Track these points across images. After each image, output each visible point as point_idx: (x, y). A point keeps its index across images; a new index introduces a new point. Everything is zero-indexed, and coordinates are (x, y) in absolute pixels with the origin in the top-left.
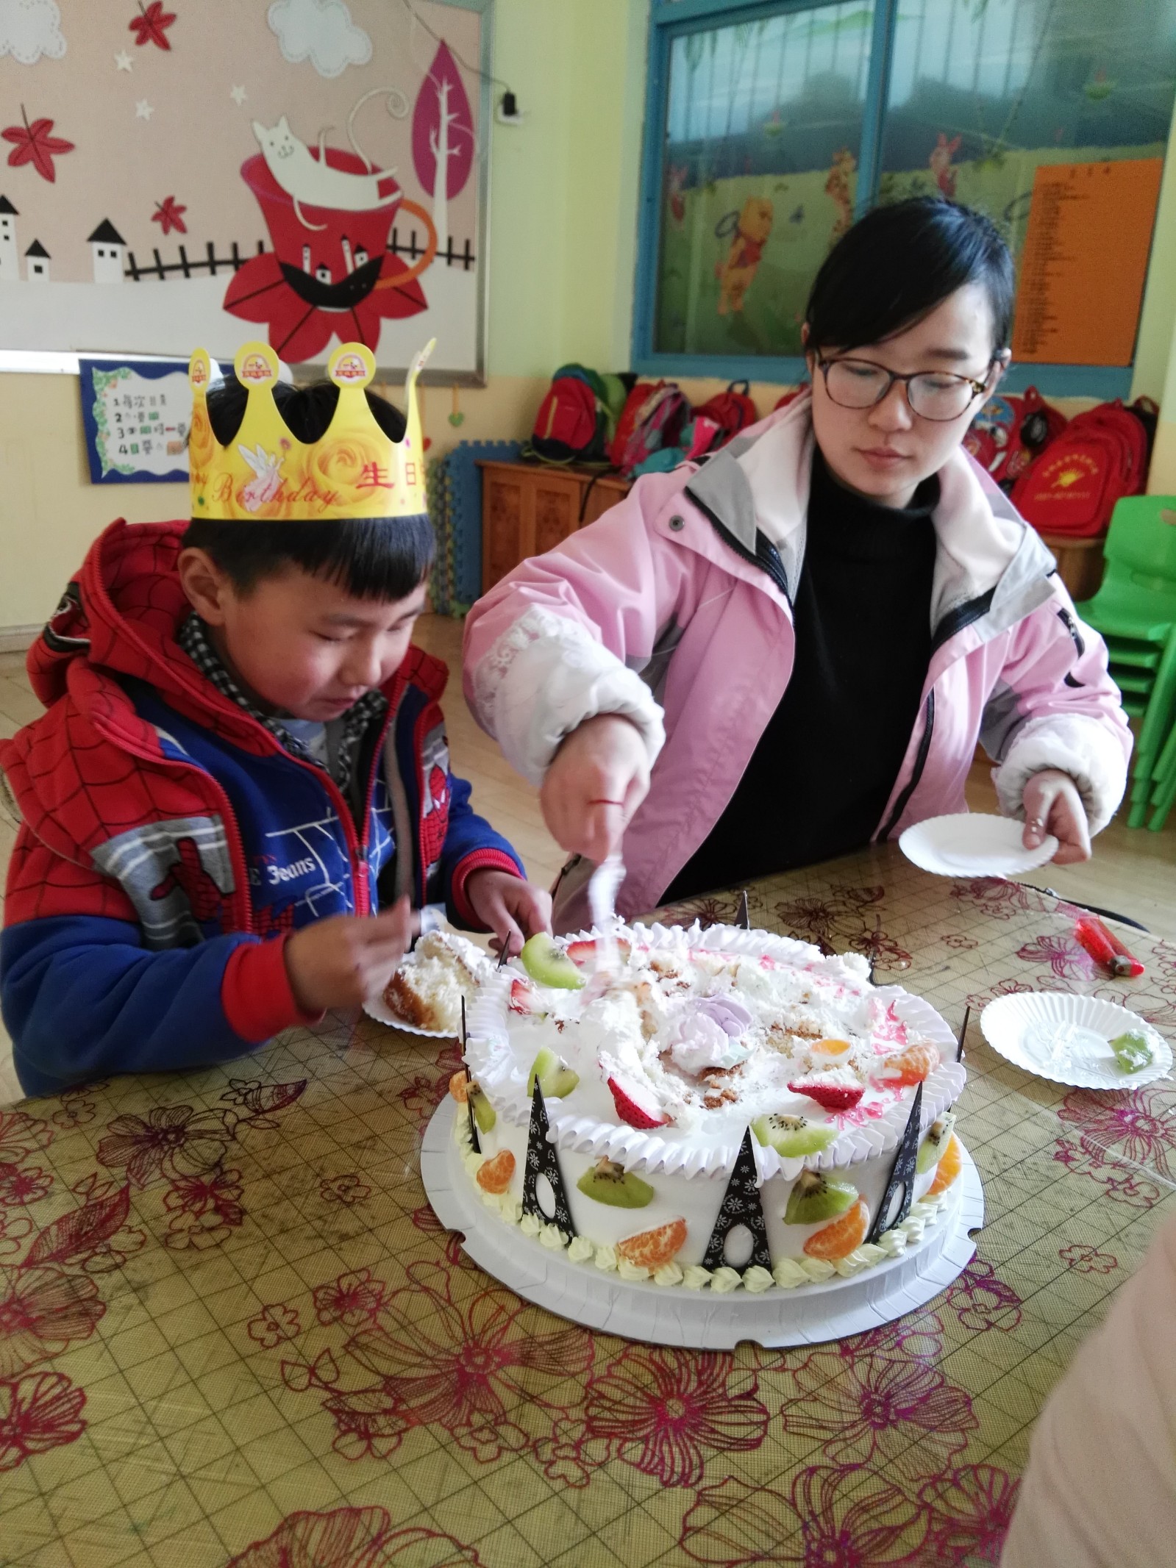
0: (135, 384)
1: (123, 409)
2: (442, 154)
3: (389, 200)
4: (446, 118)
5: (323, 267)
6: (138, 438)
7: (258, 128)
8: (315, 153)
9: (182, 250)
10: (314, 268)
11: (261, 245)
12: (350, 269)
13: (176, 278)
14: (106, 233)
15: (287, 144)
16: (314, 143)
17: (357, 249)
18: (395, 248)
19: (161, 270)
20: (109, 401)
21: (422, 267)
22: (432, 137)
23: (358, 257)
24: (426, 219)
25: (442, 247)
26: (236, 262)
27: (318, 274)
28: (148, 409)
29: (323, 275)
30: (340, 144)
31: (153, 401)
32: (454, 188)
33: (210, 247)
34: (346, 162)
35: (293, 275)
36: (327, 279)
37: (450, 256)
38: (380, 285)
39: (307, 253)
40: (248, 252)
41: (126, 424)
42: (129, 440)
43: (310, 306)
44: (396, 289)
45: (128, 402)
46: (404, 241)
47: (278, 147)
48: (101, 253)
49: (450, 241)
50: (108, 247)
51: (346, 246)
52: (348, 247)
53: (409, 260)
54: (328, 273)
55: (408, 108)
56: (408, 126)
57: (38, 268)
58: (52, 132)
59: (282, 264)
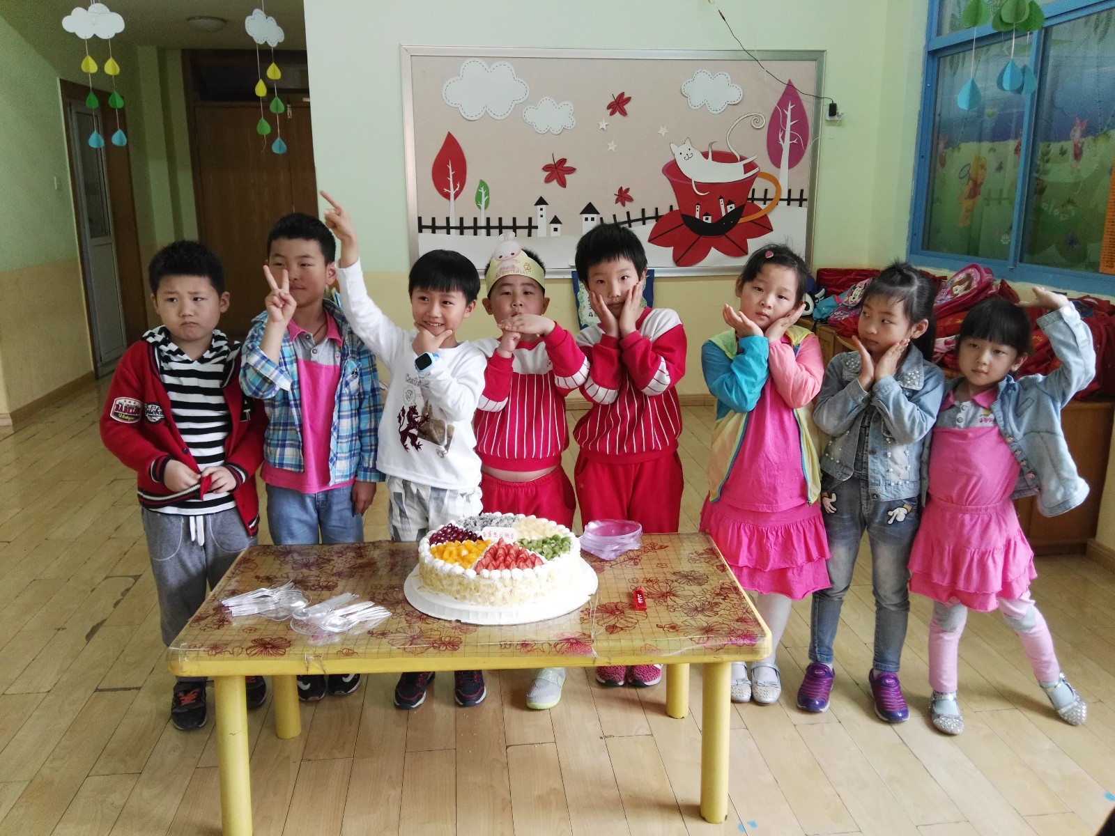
2: (786, 145)
3: (750, 174)
4: (789, 123)
5: (707, 214)
7: (673, 146)
8: (705, 155)
9: (628, 213)
10: (701, 216)
11: (671, 207)
12: (724, 214)
14: (589, 209)
15: (691, 152)
16: (705, 150)
17: (729, 203)
18: (753, 199)
21: (771, 208)
22: (780, 135)
23: (728, 207)
24: (776, 182)
25: (785, 196)
26: (657, 217)
27: (704, 220)
29: (707, 219)
30: (720, 147)
32: (793, 162)
33: (643, 210)
34: (723, 157)
35: (689, 220)
36: (709, 221)
37: (789, 200)
38: (741, 220)
39: (698, 208)
40: (664, 211)
43: (698, 236)
44: (751, 221)
46: (759, 194)
47: (684, 155)
48: (586, 219)
49: (790, 191)
50: (589, 216)
52: (723, 202)
53: (760, 204)
54: (710, 218)
55: (765, 122)
56: (765, 131)
57: (556, 230)
58: (567, 165)
59: (683, 215)
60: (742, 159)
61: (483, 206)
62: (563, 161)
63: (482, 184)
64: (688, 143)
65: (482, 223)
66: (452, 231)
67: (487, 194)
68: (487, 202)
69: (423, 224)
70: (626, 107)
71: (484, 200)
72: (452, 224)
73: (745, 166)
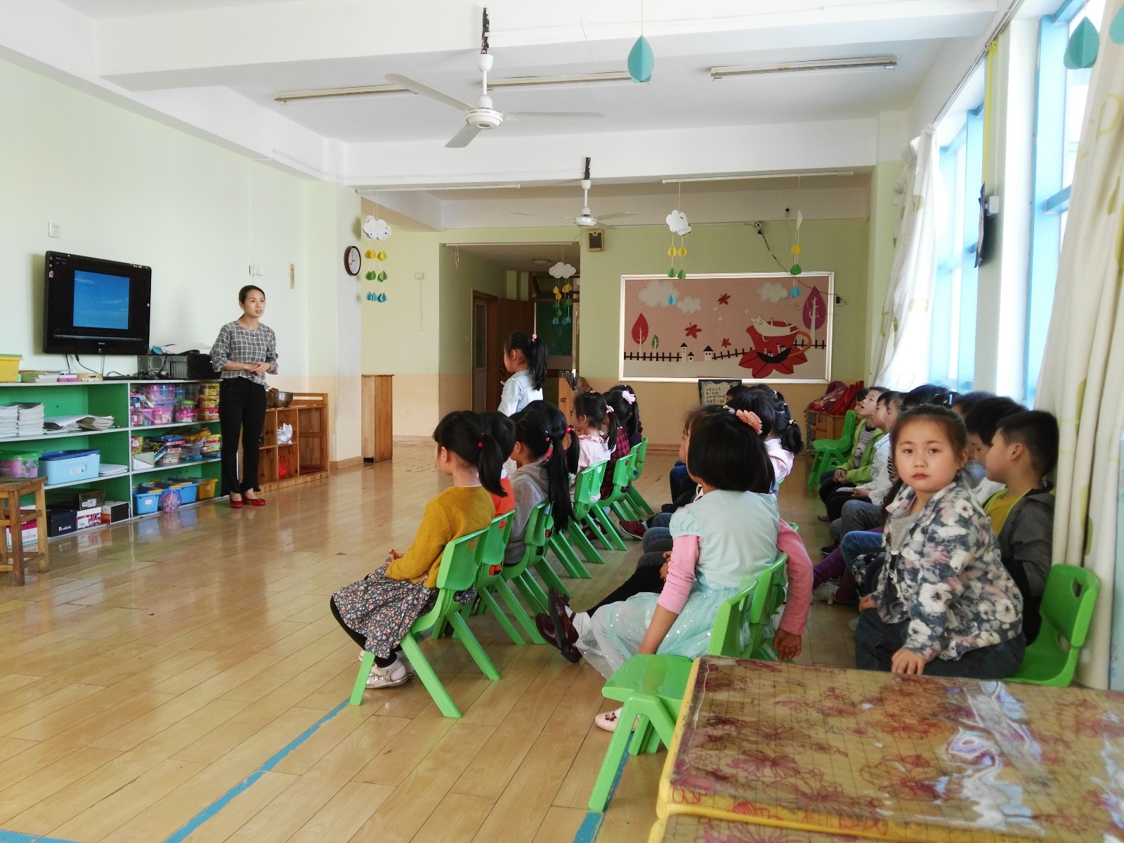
0: (713, 385)
1: (708, 391)
2: (813, 318)
3: (793, 332)
4: (815, 307)
5: (770, 352)
6: (712, 399)
7: (753, 320)
8: (769, 323)
9: (728, 352)
10: (768, 353)
11: (751, 348)
12: (780, 352)
13: (726, 359)
14: (708, 349)
15: (761, 322)
16: (768, 320)
17: (782, 346)
18: (796, 345)
19: (722, 357)
20: (705, 389)
21: (805, 350)
22: (810, 313)
23: (782, 348)
24: (808, 336)
25: (814, 343)
26: (743, 353)
27: (769, 355)
28: (715, 391)
29: (771, 354)
30: (777, 319)
31: (717, 389)
32: (818, 326)
33: (736, 350)
34: (779, 324)
35: (761, 355)
36: (772, 356)
37: (816, 346)
38: (789, 356)
39: (766, 349)
40: (747, 350)
41: (709, 396)
42: (710, 399)
43: (765, 363)
44: (796, 356)
45: (710, 389)
46: (799, 342)
47: (758, 322)
48: (706, 354)
49: (816, 341)
50: (708, 352)
51: (778, 346)
53: (800, 348)
55: (802, 306)
56: (802, 311)
57: (691, 359)
58: (697, 328)
59: (758, 353)
60: (789, 325)
61: (655, 347)
62: (696, 326)
63: (656, 337)
64: (760, 317)
65: (654, 355)
66: (640, 359)
67: (657, 342)
68: (657, 345)
69: (627, 355)
70: (728, 300)
71: (656, 344)
72: (640, 356)
73: (791, 328)
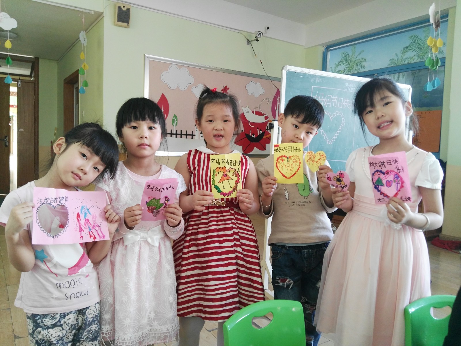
2: (277, 111)
3: (266, 120)
4: (278, 104)
7: (243, 108)
8: (253, 112)
10: (252, 134)
11: (242, 131)
12: (259, 135)
15: (248, 111)
16: (253, 110)
17: (260, 130)
18: (267, 129)
22: (276, 107)
23: (260, 132)
27: (252, 136)
29: (253, 136)
30: (258, 110)
34: (259, 113)
35: (247, 136)
38: (264, 137)
39: (250, 132)
43: (251, 142)
44: (267, 138)
47: (246, 111)
52: (258, 130)
53: (269, 132)
54: (254, 135)
55: (271, 102)
56: (271, 105)
59: (246, 134)
60: (264, 115)
61: (175, 125)
63: (175, 116)
64: (248, 106)
65: (174, 132)
67: (177, 120)
68: (177, 123)
70: (228, 91)
71: (175, 122)
73: (265, 117)
